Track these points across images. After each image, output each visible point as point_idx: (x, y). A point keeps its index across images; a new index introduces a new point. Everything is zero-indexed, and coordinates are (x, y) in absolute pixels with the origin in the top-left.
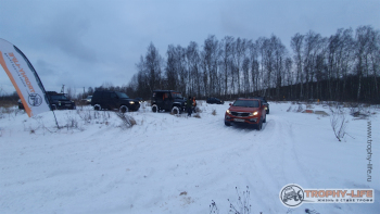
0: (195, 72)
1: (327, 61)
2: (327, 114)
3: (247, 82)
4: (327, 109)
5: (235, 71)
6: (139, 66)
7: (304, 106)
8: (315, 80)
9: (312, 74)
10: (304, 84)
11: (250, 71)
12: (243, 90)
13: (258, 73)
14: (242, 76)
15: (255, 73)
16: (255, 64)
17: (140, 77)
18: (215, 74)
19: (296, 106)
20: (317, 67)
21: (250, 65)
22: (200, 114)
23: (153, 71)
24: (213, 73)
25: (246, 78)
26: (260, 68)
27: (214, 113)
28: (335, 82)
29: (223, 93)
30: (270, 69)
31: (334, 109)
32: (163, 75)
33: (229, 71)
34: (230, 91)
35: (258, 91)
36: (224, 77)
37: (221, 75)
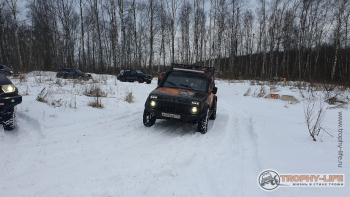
0: (93, 18)
1: (297, 22)
2: (296, 101)
3: (187, 46)
4: (296, 93)
7: (267, 88)
8: (282, 49)
9: (279, 39)
10: (268, 54)
11: (191, 26)
13: (203, 31)
14: (178, 34)
15: (200, 31)
16: (201, 15)
18: (132, 26)
19: (256, 88)
20: (285, 29)
21: (192, 17)
24: (128, 23)
25: (185, 39)
26: (207, 24)
27: (129, 99)
28: (307, 53)
29: (146, 61)
30: (222, 27)
31: (305, 93)
34: (158, 59)
35: (202, 62)
36: (148, 34)
37: (142, 30)
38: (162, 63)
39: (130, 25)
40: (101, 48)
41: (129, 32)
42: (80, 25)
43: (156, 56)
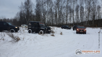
0: (51, 11)
3: (78, 18)
5: (72, 11)
6: (21, 8)
11: (79, 12)
12: (76, 21)
14: (75, 14)
15: (82, 13)
16: (82, 8)
21: (79, 9)
22: (54, 34)
23: (28, 11)
24: (60, 12)
25: (77, 15)
26: (84, 10)
30: (89, 11)
32: (34, 13)
33: (69, 11)
35: (83, 22)
36: (66, 15)
37: (64, 14)
38: (70, 23)
39: (61, 12)
40: (53, 19)
41: (60, 14)
42: (47, 14)
43: (68, 21)
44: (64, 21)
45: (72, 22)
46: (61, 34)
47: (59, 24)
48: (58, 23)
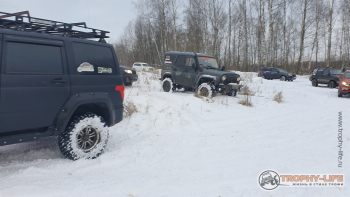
0: (241, 16)
6: (139, 6)
12: (337, 53)
14: (337, 25)
17: (139, 27)
23: (162, 16)
29: (294, 57)
34: (309, 55)
36: (299, 28)
37: (292, 24)
38: (314, 59)
39: (279, 19)
40: (247, 46)
41: (277, 27)
42: (227, 25)
43: (306, 52)
44: (288, 51)
45: (322, 56)
46: (278, 99)
47: (269, 64)
48: (267, 59)
